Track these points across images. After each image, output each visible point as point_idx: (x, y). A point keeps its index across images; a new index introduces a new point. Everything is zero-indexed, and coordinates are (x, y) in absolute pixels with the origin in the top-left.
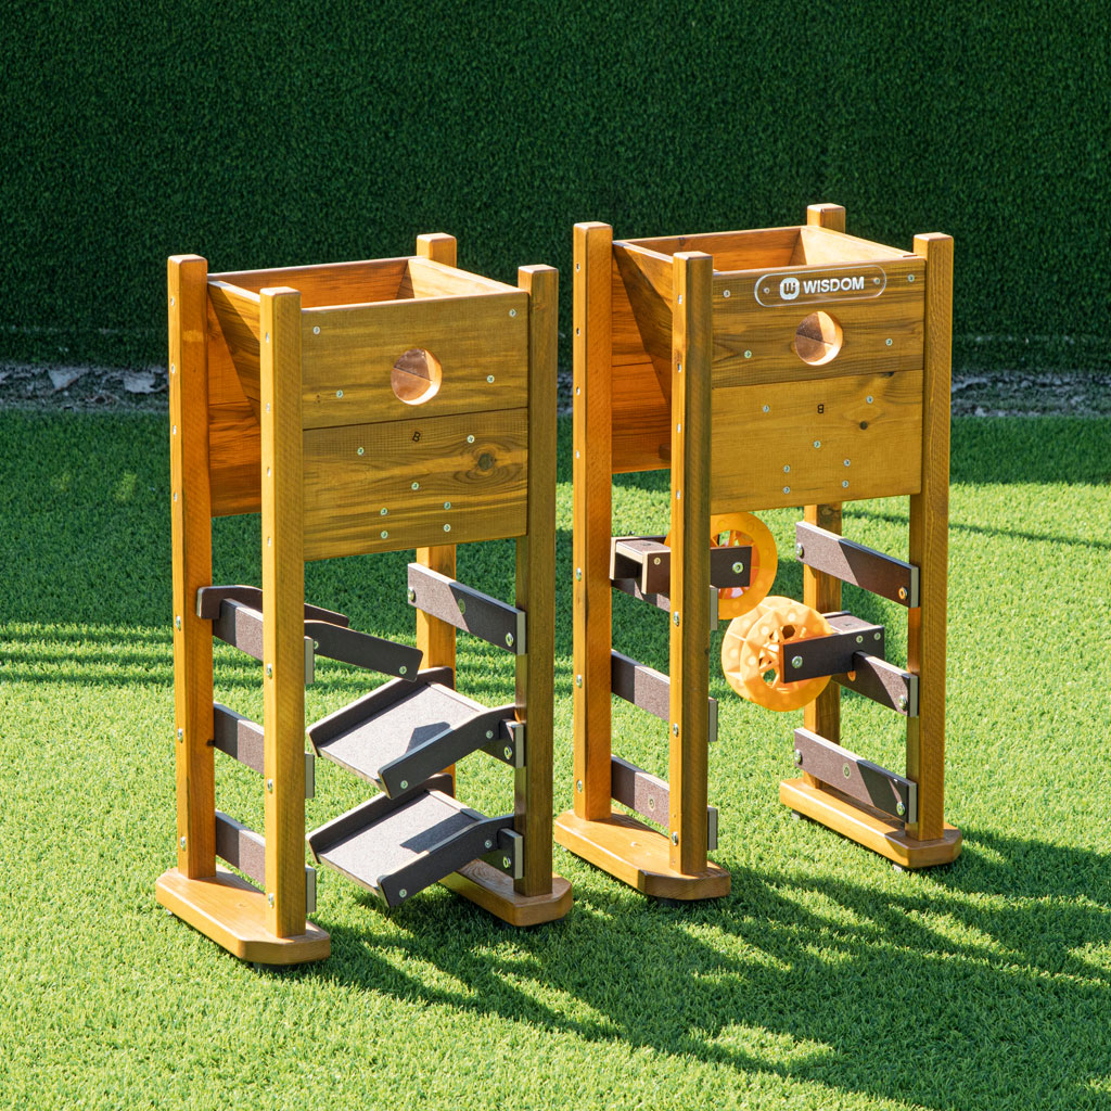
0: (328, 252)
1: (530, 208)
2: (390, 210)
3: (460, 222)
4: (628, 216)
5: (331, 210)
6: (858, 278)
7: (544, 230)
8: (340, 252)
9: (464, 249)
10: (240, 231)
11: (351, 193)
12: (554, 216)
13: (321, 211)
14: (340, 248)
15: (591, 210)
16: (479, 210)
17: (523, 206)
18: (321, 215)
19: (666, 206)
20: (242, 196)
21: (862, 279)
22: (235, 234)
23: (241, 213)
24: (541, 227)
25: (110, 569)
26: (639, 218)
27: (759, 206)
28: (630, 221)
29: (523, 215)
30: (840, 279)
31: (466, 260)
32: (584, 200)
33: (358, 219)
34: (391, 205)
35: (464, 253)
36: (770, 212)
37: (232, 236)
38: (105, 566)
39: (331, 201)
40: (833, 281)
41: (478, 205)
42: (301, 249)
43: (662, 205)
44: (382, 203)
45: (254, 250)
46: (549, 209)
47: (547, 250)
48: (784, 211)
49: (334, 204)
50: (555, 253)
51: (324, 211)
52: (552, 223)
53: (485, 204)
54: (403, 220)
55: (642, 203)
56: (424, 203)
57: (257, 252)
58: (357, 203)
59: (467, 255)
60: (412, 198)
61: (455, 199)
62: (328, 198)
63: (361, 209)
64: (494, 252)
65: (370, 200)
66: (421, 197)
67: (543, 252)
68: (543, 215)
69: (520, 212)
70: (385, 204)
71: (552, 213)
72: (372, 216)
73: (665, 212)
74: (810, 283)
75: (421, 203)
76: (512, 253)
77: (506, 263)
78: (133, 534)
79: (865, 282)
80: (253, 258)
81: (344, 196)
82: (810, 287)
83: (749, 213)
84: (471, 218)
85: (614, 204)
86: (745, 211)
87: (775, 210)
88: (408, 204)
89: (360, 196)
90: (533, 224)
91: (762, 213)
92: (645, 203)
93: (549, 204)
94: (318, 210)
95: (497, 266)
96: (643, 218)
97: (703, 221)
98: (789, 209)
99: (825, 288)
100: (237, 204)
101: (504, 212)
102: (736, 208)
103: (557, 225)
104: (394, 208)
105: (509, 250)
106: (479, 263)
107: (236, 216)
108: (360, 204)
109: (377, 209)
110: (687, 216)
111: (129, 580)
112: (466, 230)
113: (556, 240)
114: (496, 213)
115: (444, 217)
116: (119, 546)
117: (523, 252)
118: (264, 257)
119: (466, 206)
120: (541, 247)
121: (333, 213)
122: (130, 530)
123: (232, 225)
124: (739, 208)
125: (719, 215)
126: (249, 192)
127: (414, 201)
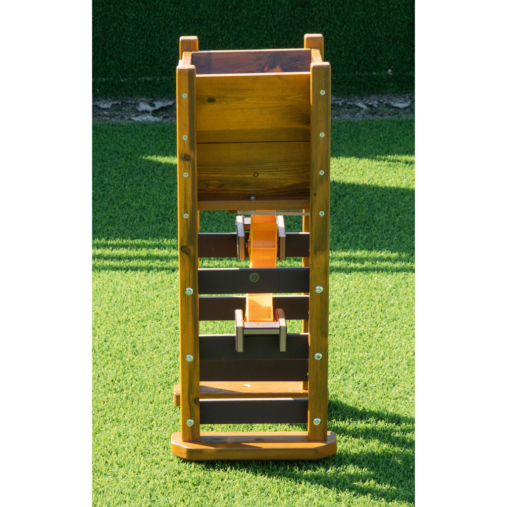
0: (150, 35)
1: (258, 8)
2: (183, 12)
3: (220, 17)
4: (312, 12)
5: (151, 12)
7: (266, 20)
8: (156, 35)
9: (223, 32)
10: (102, 25)
11: (162, 3)
12: (271, 13)
13: (146, 13)
14: (156, 33)
15: (291, 9)
16: (231, 10)
17: (254, 8)
18: (145, 15)
19: (332, 5)
20: (103, 6)
22: (99, 26)
23: (103, 14)
24: (264, 18)
26: (317, 12)
27: (382, 4)
28: (313, 14)
29: (254, 12)
31: (224, 38)
32: (288, 3)
33: (165, 16)
34: (183, 8)
35: (223, 34)
36: (388, 7)
37: (98, 27)
39: (151, 7)
41: (230, 7)
42: (135, 33)
43: (330, 5)
44: (178, 8)
45: (110, 34)
46: (269, 8)
47: (267, 31)
48: (396, 6)
49: (152, 8)
51: (147, 12)
52: (270, 17)
53: (234, 6)
54: (190, 16)
55: (319, 4)
56: (201, 7)
57: (112, 35)
58: (165, 7)
59: (224, 35)
60: (194, 4)
61: (218, 4)
62: (149, 5)
63: (167, 11)
64: (239, 32)
65: (172, 6)
66: (199, 4)
67: (266, 32)
68: (265, 12)
69: (253, 11)
70: (180, 7)
71: (270, 11)
72: (173, 14)
73: (332, 8)
75: (200, 7)
76: (249, 33)
77: (245, 39)
80: (109, 39)
81: (158, 4)
83: (377, 8)
84: (226, 14)
85: (304, 5)
86: (375, 7)
87: (391, 6)
88: (192, 8)
89: (166, 4)
90: (260, 17)
91: (384, 8)
92: (321, 4)
93: (269, 6)
94: (144, 13)
95: (241, 41)
96: (320, 12)
97: (352, 13)
98: (399, 6)
100: (101, 10)
101: (244, 11)
102: (370, 6)
103: (273, 17)
104: (184, 10)
105: (247, 31)
106: (231, 39)
107: (100, 16)
108: (167, 8)
109: (176, 11)
110: (343, 10)
112: (224, 21)
113: (272, 25)
114: (240, 11)
115: (211, 15)
117: (255, 32)
118: (116, 38)
119: (224, 8)
120: (265, 29)
121: (152, 14)
123: (98, 21)
124: (372, 5)
125: (361, 10)
126: (107, 3)
127: (196, 6)
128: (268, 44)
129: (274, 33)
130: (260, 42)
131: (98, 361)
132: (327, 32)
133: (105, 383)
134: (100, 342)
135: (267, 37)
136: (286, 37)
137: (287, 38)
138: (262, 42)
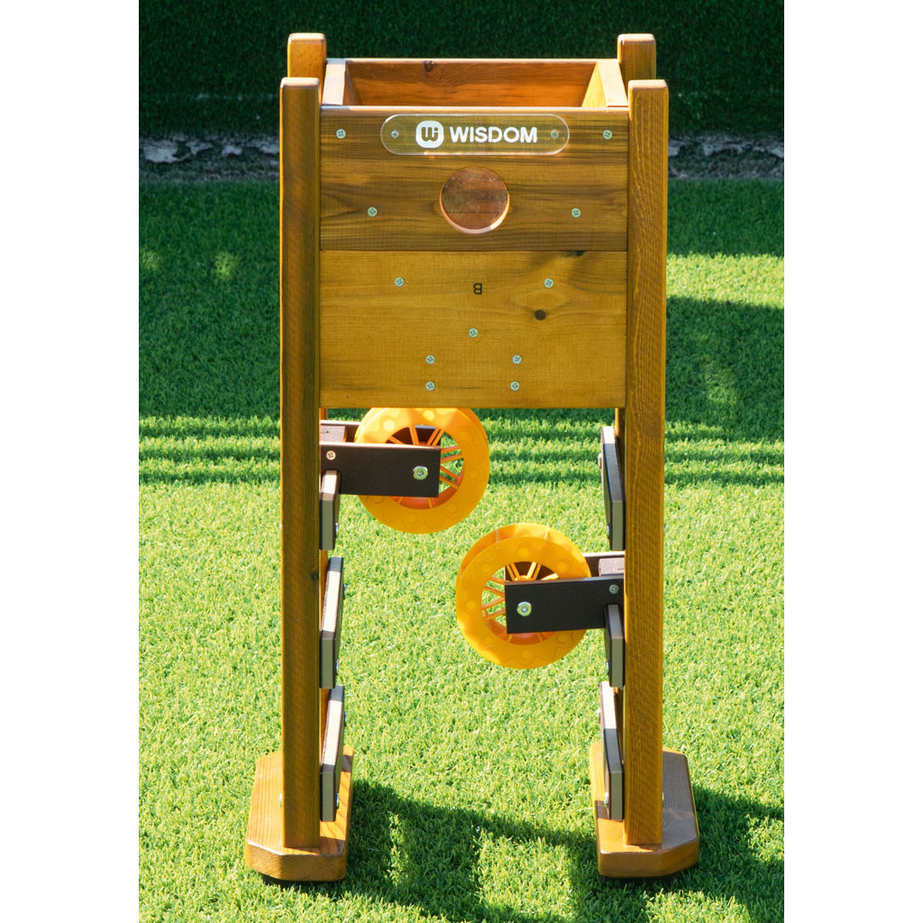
0: (364, 10)
6: (529, 129)
8: (376, 10)
9: (509, 6)
14: (376, 6)
21: (534, 130)
25: (173, 351)
30: (503, 128)
31: (510, 17)
35: (508, 11)
38: (168, 348)
40: (491, 129)
42: (334, 7)
45: (284, 8)
47: (596, 6)
50: (605, 8)
57: (287, 9)
59: (512, 12)
64: (540, 8)
67: (593, 7)
74: (459, 129)
76: (559, 9)
77: (553, 21)
78: (191, 313)
79: (538, 135)
80: (282, 16)
82: (458, 135)
95: (544, 24)
99: (481, 137)
105: (556, 6)
106: (525, 20)
111: (197, 363)
116: (179, 326)
117: (572, 8)
118: (295, 16)
122: (186, 309)
128: (597, 30)
129: (610, 10)
130: (582, 27)
131: (256, 666)
132: (712, 10)
133: (270, 712)
134: (261, 628)
135: (595, 17)
136: (632, 18)
137: (636, 19)
138: (586, 27)
